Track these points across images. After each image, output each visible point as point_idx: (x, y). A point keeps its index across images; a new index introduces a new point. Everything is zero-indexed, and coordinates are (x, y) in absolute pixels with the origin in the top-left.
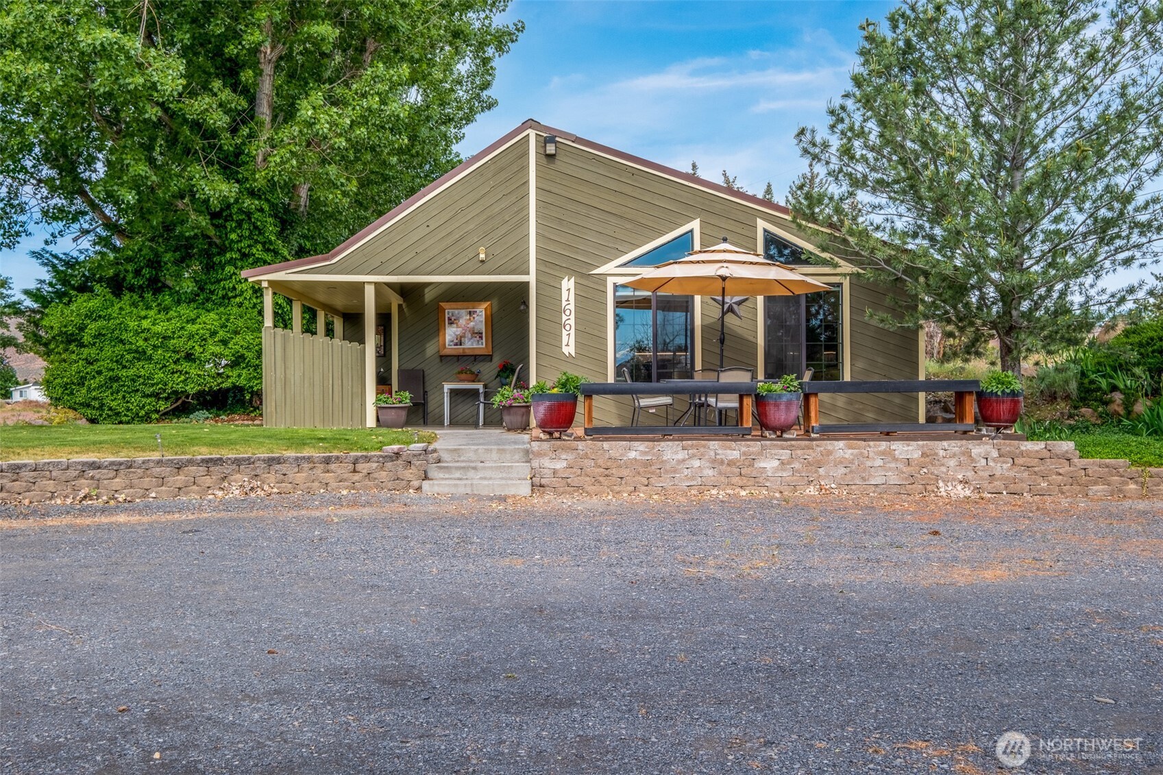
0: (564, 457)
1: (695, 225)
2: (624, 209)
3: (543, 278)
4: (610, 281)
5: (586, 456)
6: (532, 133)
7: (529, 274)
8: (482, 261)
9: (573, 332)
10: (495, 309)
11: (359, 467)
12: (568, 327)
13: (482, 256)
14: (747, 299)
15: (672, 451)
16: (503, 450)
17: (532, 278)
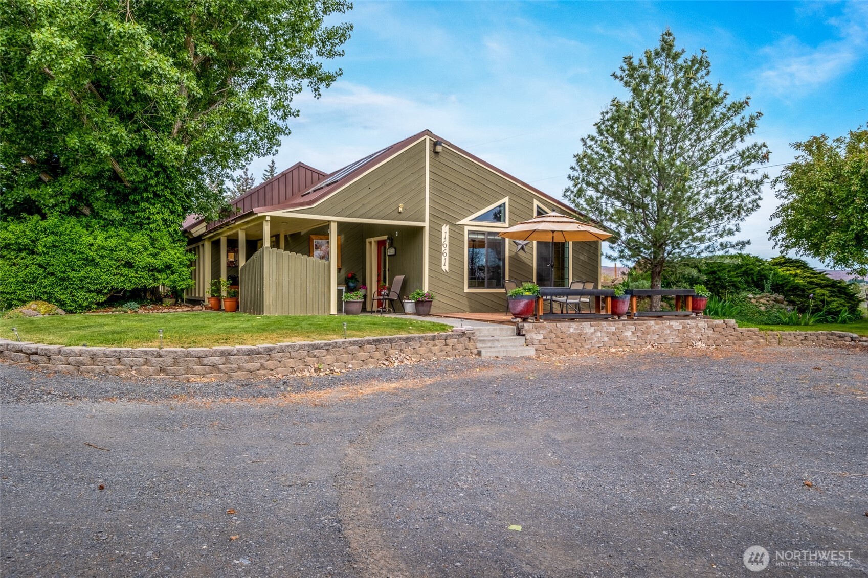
0: (541, 332)
1: (506, 200)
2: (473, 188)
3: (433, 226)
4: (467, 229)
5: (551, 331)
6: (427, 138)
7: (424, 222)
8: (400, 213)
9: (447, 257)
10: (343, 240)
11: (448, 342)
12: (445, 255)
13: (401, 209)
14: (529, 243)
15: (587, 328)
16: (502, 328)
17: (426, 224)
